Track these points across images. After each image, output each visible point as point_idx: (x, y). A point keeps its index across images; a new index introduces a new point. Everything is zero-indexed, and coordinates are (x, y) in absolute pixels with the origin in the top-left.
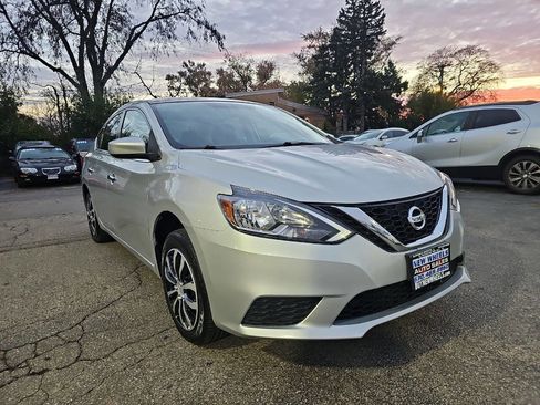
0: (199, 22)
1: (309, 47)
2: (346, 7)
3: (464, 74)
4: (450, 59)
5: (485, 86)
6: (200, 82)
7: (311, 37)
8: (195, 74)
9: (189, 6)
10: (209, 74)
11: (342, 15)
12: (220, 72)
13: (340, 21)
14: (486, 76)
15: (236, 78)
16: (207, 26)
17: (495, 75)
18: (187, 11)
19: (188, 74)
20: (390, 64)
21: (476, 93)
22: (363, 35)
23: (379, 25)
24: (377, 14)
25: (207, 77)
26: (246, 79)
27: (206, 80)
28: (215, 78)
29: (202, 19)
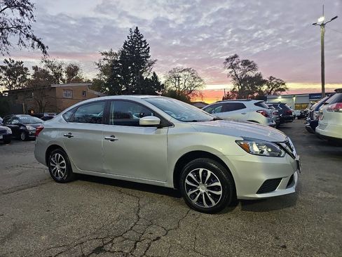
0: (28, 36)
1: (104, 59)
2: (128, 40)
3: (187, 82)
4: (180, 74)
5: (197, 88)
6: (18, 74)
7: (106, 54)
8: (14, 68)
9: (20, 24)
10: (26, 69)
11: (125, 44)
12: (35, 68)
13: (124, 47)
14: (197, 83)
15: (51, 73)
16: (34, 39)
17: (201, 83)
18: (19, 27)
19: (9, 67)
20: (154, 74)
21: (193, 92)
22: (138, 56)
23: (147, 52)
24: (145, 46)
25: (24, 70)
26: (58, 75)
27: (23, 73)
28: (32, 72)
29: (30, 34)
